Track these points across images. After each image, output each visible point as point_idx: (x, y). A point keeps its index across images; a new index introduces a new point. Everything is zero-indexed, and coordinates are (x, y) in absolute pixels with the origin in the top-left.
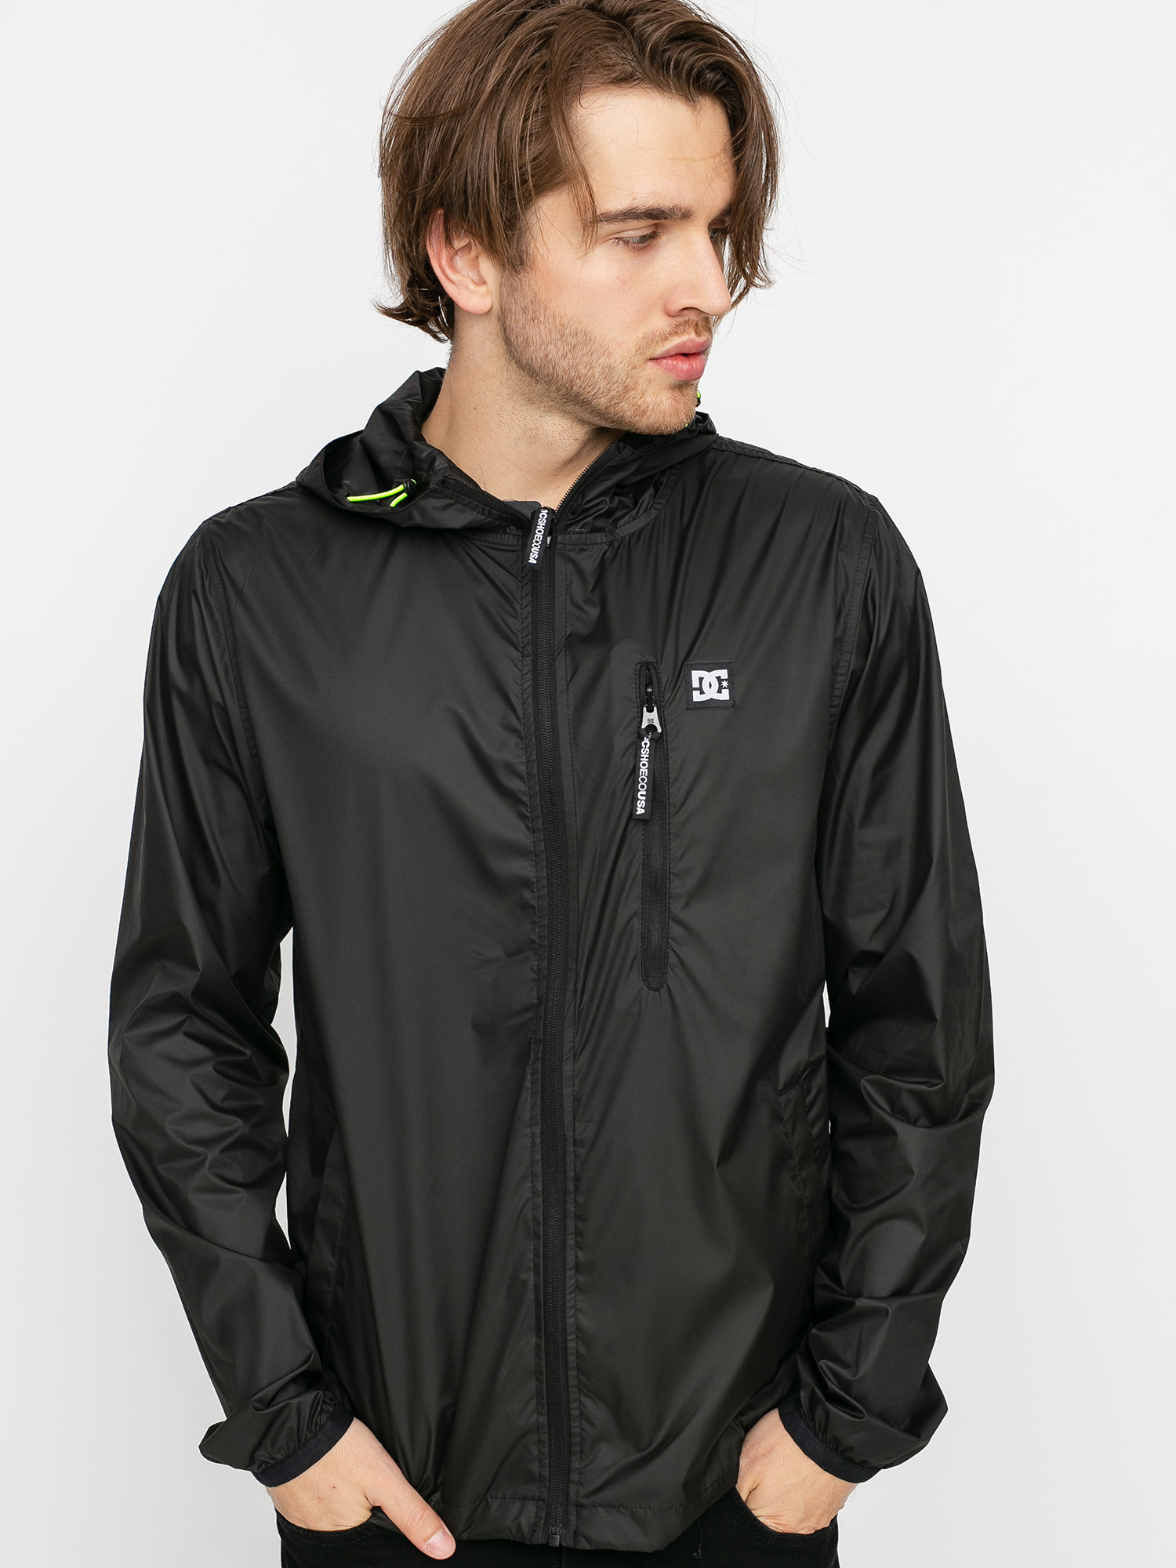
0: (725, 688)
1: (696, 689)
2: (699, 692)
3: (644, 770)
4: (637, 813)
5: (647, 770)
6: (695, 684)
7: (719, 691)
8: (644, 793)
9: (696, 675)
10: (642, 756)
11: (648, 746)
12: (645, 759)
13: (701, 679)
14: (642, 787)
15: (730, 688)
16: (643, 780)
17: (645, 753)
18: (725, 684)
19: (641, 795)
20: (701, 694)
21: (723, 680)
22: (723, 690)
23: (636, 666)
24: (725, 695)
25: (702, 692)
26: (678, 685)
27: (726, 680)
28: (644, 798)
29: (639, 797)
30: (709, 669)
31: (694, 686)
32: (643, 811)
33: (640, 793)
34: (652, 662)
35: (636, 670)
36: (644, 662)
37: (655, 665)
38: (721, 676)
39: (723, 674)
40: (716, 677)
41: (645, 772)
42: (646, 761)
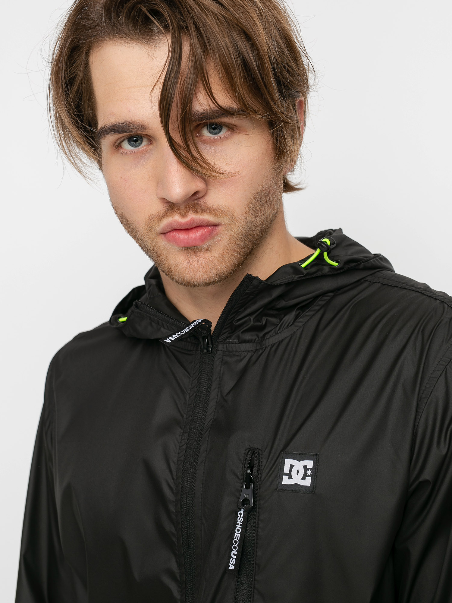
0: (309, 476)
1: (286, 474)
2: (288, 477)
3: (237, 534)
4: (230, 568)
5: (239, 535)
6: (286, 470)
7: (304, 478)
8: (236, 553)
9: (288, 462)
10: (238, 523)
11: (242, 516)
12: (239, 526)
13: (292, 466)
14: (235, 548)
15: (314, 477)
16: (236, 542)
17: (240, 521)
18: (309, 473)
19: (234, 554)
20: (289, 479)
21: (308, 469)
22: (306, 478)
23: (246, 450)
24: (308, 482)
25: (290, 477)
26: (272, 469)
27: (311, 469)
28: (235, 557)
29: (232, 555)
30: (299, 458)
31: (285, 472)
32: (233, 567)
33: (233, 552)
34: (258, 449)
35: (245, 454)
36: (252, 448)
37: (260, 451)
38: (307, 466)
39: (310, 464)
40: (304, 466)
41: (238, 536)
42: (240, 528)
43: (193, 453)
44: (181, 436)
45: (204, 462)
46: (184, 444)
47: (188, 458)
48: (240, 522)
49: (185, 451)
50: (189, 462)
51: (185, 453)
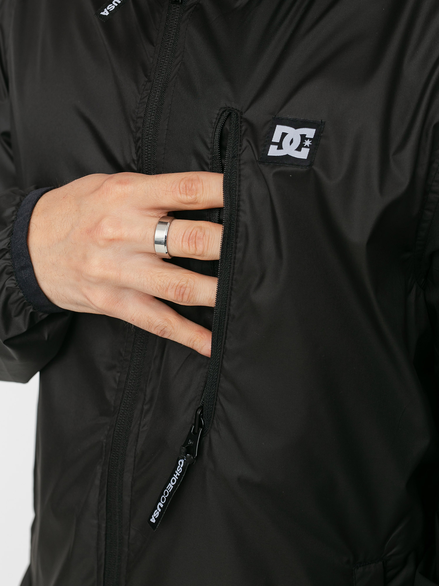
0: (307, 147)
1: (275, 144)
2: (277, 147)
3: (171, 486)
6: (276, 138)
7: (299, 149)
8: (162, 506)
9: (280, 129)
13: (284, 135)
15: (314, 148)
18: (308, 143)
20: (278, 149)
21: (307, 139)
22: (303, 149)
23: (220, 110)
24: (304, 154)
25: (280, 148)
27: (310, 139)
30: (296, 125)
31: (273, 141)
34: (236, 109)
35: (218, 114)
36: (229, 107)
37: (239, 114)
38: (306, 135)
39: (310, 133)
40: (301, 135)
41: (171, 487)
42: (176, 479)
43: (155, 108)
44: (144, 86)
45: (167, 119)
46: (146, 96)
47: (149, 114)
48: (178, 472)
49: (147, 105)
50: (150, 120)
51: (146, 107)
